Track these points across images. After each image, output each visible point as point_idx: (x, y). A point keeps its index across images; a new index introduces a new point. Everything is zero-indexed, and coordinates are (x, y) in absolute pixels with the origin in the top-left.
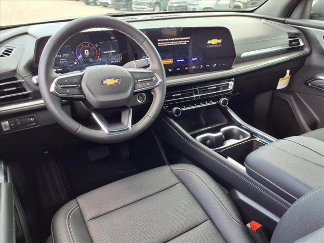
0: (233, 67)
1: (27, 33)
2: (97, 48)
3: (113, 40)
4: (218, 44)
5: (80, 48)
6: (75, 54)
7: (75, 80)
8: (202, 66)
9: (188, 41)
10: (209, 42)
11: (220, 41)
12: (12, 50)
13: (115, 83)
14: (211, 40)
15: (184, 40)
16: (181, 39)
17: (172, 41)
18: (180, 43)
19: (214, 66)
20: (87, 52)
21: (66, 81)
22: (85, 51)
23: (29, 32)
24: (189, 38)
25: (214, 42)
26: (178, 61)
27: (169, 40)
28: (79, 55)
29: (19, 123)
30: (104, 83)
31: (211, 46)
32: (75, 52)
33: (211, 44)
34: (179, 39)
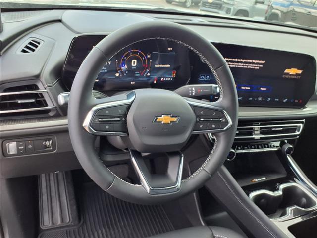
0: (306, 106)
1: (60, 21)
2: (149, 59)
3: (170, 51)
4: (297, 75)
5: (127, 56)
6: (119, 64)
7: (120, 111)
8: (269, 99)
9: (262, 66)
10: (287, 71)
11: (300, 72)
12: (39, 43)
13: (171, 122)
14: (290, 69)
15: (257, 64)
16: (254, 61)
17: (241, 62)
18: (251, 66)
19: (285, 101)
20: (134, 63)
21: (107, 112)
22: (133, 61)
23: (64, 20)
24: (264, 62)
25: (293, 71)
26: (243, 88)
27: (239, 60)
28: (123, 65)
29: (30, 146)
30: (158, 120)
31: (287, 77)
32: (119, 61)
33: (288, 74)
34: (251, 61)
